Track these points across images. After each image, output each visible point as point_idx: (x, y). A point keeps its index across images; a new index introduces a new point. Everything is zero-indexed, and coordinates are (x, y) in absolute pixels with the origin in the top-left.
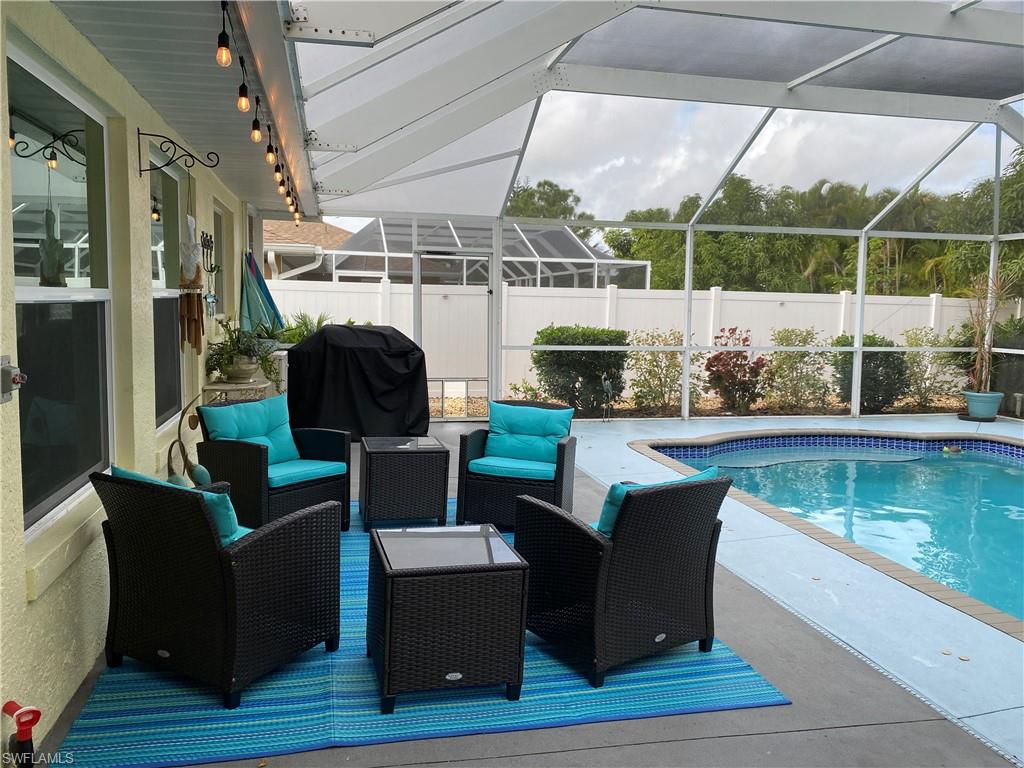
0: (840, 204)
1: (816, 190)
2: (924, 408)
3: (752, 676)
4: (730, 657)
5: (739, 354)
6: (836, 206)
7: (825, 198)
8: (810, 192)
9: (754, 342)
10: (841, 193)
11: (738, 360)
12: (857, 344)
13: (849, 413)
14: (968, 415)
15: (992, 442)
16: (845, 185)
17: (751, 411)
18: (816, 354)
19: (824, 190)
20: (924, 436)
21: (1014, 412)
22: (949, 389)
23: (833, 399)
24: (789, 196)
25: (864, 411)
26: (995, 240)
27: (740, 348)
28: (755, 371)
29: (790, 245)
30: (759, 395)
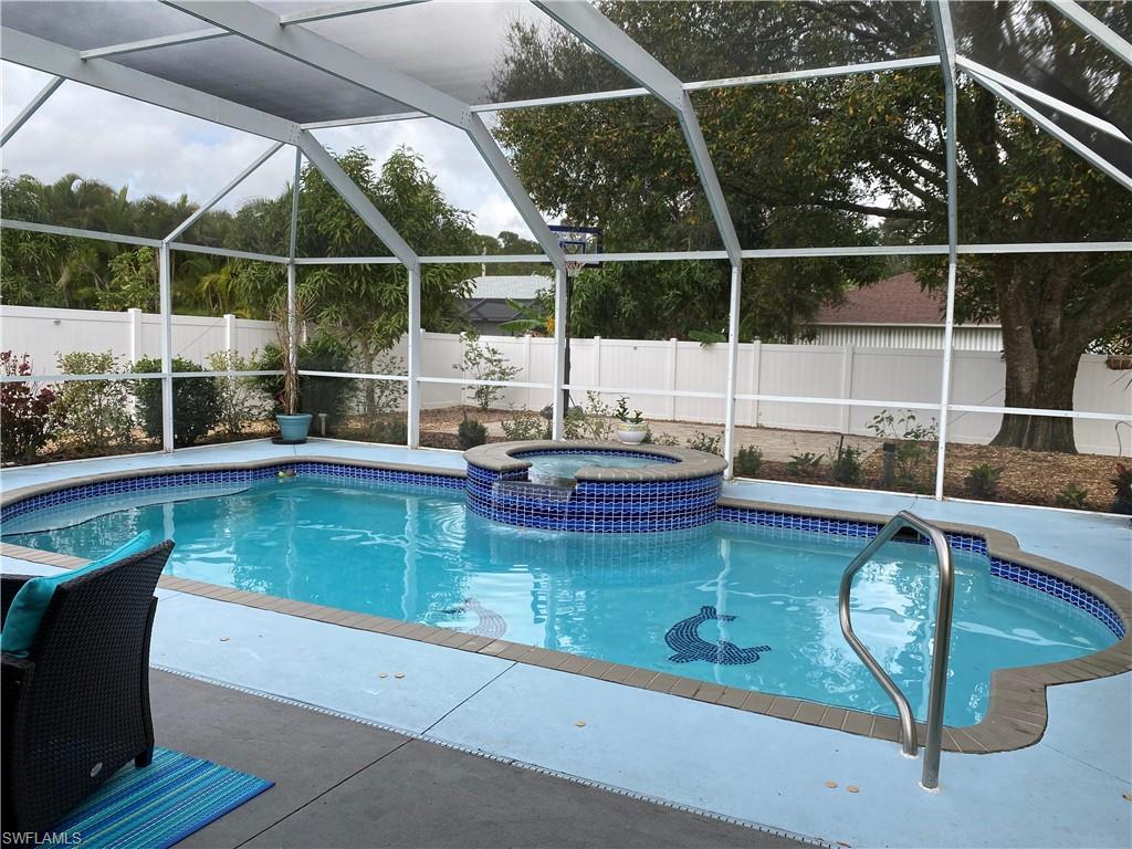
0: (97, 206)
1: (64, 186)
2: (235, 436)
3: (216, 773)
4: (179, 761)
5: (16, 386)
6: (92, 207)
7: (78, 196)
8: (57, 187)
9: (37, 369)
10: (95, 193)
11: (14, 393)
12: (166, 368)
13: (162, 449)
14: (281, 438)
15: (312, 463)
16: (100, 184)
17: (40, 458)
18: (117, 382)
19: (75, 186)
20: (251, 465)
21: (320, 432)
22: (260, 414)
23: (139, 434)
24: (31, 188)
25: (178, 444)
26: (292, 263)
27: (17, 378)
28: (40, 407)
29: (39, 249)
30: (49, 436)
